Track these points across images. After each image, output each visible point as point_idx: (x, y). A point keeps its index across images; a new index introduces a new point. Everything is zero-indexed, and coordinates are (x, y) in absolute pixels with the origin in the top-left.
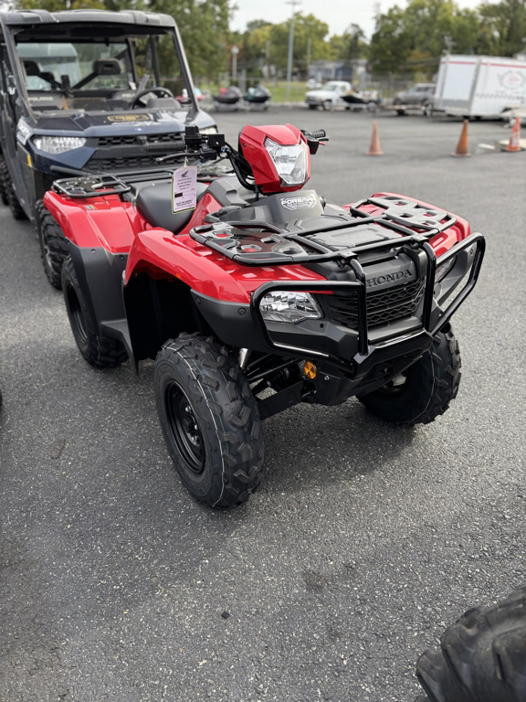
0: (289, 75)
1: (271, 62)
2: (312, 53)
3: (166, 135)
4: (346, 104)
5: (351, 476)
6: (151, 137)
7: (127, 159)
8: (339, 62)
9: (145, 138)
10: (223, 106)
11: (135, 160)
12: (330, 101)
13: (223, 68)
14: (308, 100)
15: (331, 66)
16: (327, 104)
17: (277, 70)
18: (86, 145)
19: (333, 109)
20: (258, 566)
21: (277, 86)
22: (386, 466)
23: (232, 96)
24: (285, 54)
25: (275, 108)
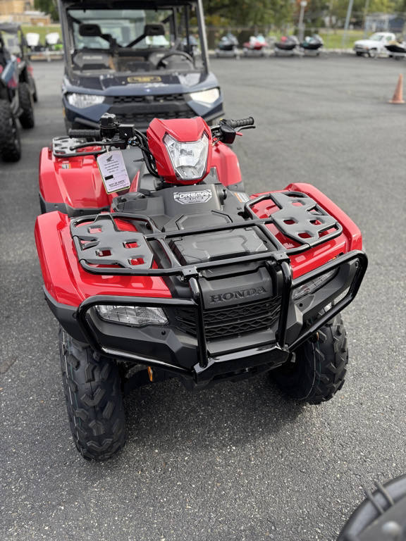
0: (347, 25)
1: (333, 13)
2: (370, 6)
3: (170, 95)
4: (388, 53)
5: (224, 445)
6: (157, 97)
7: (135, 115)
8: (393, 14)
9: (152, 98)
10: (283, 52)
11: (142, 116)
12: (375, 49)
13: (289, 19)
14: (356, 47)
15: (386, 17)
16: (371, 52)
17: (337, 20)
18: (104, 102)
19: (377, 56)
20: (100, 524)
21: (335, 34)
22: (260, 441)
23: (290, 43)
24: (346, 7)
25: (325, 54)
